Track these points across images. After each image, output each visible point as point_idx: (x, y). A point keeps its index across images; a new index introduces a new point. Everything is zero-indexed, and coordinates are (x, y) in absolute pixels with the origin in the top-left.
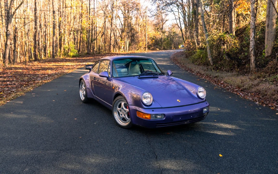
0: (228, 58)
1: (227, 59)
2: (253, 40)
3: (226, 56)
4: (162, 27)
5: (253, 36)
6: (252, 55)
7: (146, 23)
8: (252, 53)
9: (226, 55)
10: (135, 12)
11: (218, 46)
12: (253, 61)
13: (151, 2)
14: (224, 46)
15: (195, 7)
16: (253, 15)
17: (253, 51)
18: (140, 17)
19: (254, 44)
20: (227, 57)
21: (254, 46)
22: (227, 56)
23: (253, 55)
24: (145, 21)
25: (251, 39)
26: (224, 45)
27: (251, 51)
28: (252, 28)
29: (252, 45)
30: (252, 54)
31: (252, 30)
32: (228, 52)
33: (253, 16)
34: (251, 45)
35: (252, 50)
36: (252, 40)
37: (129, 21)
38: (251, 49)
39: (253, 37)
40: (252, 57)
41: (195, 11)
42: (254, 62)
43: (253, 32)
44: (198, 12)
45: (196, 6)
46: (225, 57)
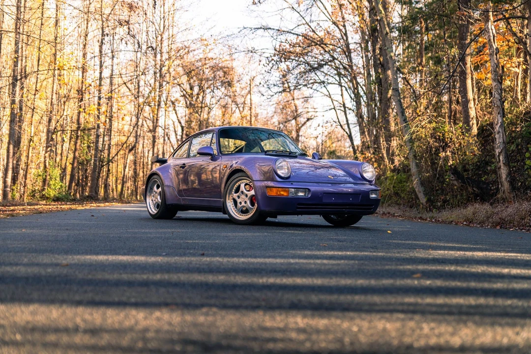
0: (456, 180)
1: (455, 182)
2: (501, 131)
3: (452, 176)
4: (298, 136)
5: (499, 122)
6: (501, 164)
7: (251, 122)
8: (501, 159)
9: (452, 174)
10: (220, 92)
11: (432, 154)
12: (504, 176)
13: (266, 65)
14: (446, 152)
15: (380, 71)
16: (497, 77)
17: (504, 156)
18: (234, 106)
19: (503, 140)
20: (454, 179)
21: (504, 145)
22: (454, 176)
23: (504, 163)
24: (248, 118)
25: (497, 129)
26: (444, 150)
27: (499, 156)
28: (498, 106)
29: (500, 141)
30: (501, 161)
31: (497, 110)
32: (455, 166)
33: (495, 79)
34: (498, 142)
35: (501, 152)
36: (499, 132)
37: (204, 115)
38: (497, 151)
39: (501, 125)
40: (502, 167)
41: (381, 80)
42: (506, 178)
43: (499, 113)
44: (387, 82)
45: (383, 69)
46: (449, 178)
